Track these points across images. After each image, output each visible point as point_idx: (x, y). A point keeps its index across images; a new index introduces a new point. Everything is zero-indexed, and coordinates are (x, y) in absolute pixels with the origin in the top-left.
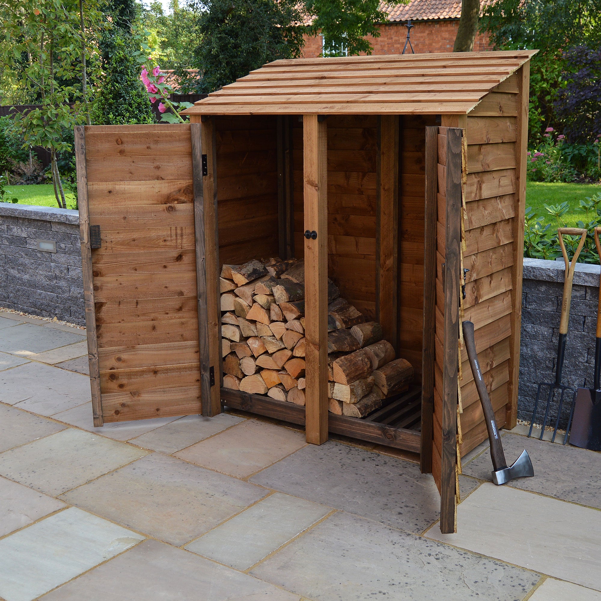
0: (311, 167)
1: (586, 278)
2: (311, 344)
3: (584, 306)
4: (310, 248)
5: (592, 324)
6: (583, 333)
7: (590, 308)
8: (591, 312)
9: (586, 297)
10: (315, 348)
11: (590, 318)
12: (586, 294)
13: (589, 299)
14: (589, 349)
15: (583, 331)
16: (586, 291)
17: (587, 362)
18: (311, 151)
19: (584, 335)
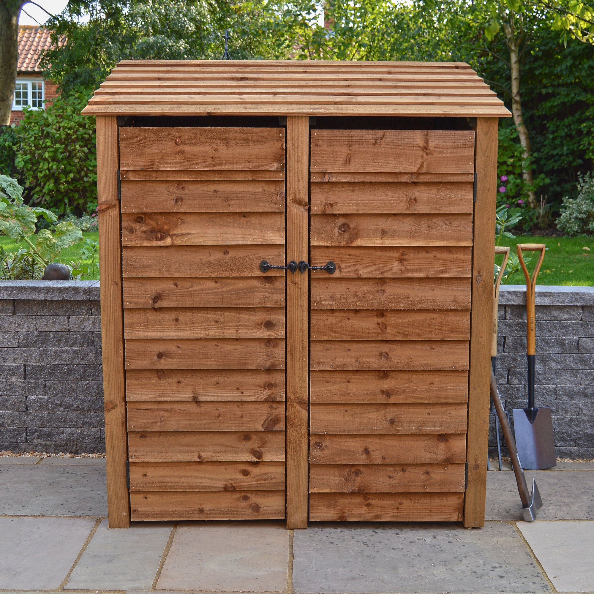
0: (299, 181)
1: (510, 297)
2: (295, 404)
3: (504, 326)
4: (296, 283)
5: (513, 344)
6: (504, 354)
7: (510, 327)
8: (511, 331)
9: (505, 317)
10: (302, 408)
11: (511, 338)
12: (505, 314)
13: (509, 318)
14: (509, 370)
15: (504, 352)
16: (505, 311)
17: (508, 383)
18: (299, 161)
19: (505, 356)
